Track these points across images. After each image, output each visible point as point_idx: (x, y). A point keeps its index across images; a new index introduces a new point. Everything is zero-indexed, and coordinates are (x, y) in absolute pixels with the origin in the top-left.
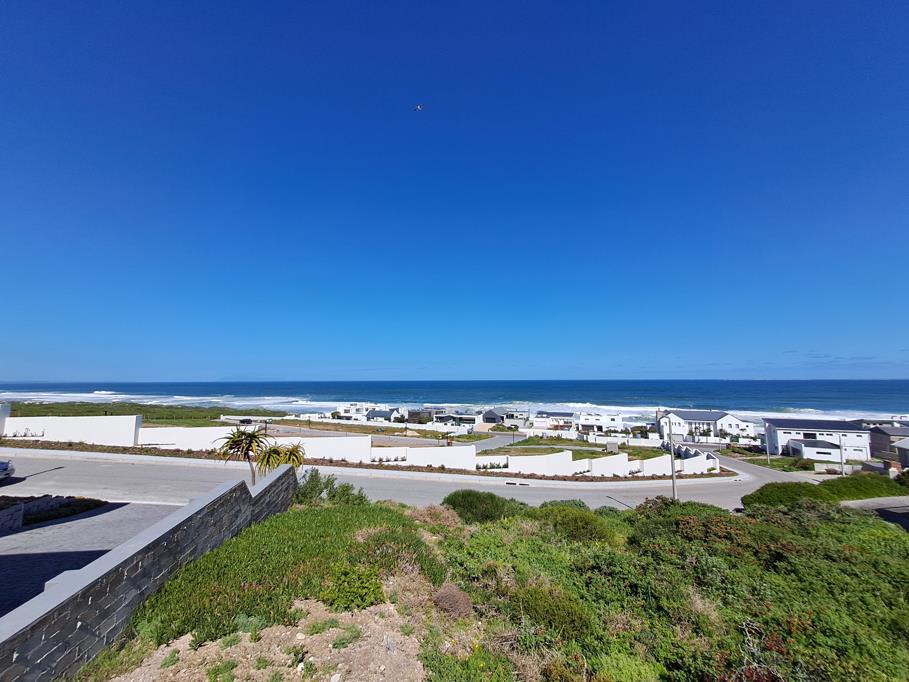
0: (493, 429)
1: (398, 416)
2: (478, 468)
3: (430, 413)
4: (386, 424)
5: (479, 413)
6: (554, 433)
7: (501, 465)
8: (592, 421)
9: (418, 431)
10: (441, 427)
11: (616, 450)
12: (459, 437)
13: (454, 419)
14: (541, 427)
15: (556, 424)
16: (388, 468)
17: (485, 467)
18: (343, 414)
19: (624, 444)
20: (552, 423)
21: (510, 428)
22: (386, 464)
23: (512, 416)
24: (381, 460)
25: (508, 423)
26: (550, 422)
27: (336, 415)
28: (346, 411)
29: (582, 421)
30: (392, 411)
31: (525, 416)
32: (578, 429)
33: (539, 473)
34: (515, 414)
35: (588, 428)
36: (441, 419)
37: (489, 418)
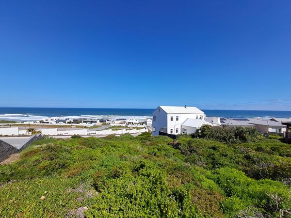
0: (103, 124)
1: (69, 121)
3: (81, 120)
4: (64, 124)
5: (98, 120)
9: (76, 126)
12: (90, 127)
13: (90, 122)
14: (117, 123)
15: (121, 122)
19: (137, 127)
21: (107, 124)
22: (62, 135)
27: (41, 122)
28: (46, 120)
30: (66, 119)
31: (113, 120)
32: (127, 123)
34: (110, 120)
36: (85, 122)
37: (101, 121)
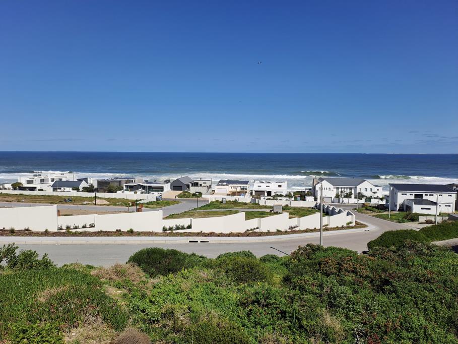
0: (180, 196)
1: (87, 186)
2: (164, 229)
3: (120, 182)
4: (74, 193)
5: (167, 182)
6: (232, 199)
7: (186, 226)
8: (263, 187)
9: (108, 199)
10: (130, 195)
11: (281, 210)
12: (147, 204)
13: (144, 187)
14: (222, 193)
15: (234, 190)
16: (75, 234)
17: (171, 229)
18: (25, 185)
19: (287, 205)
20: (231, 190)
21: (194, 195)
22: (74, 231)
23: (196, 184)
24: (68, 228)
25: (193, 190)
26: (230, 189)
27: (17, 186)
28: (29, 182)
29: (256, 187)
30: (80, 180)
31: (208, 184)
32: (252, 194)
33: (217, 231)
34: (200, 183)
35: (260, 193)
36: (131, 188)
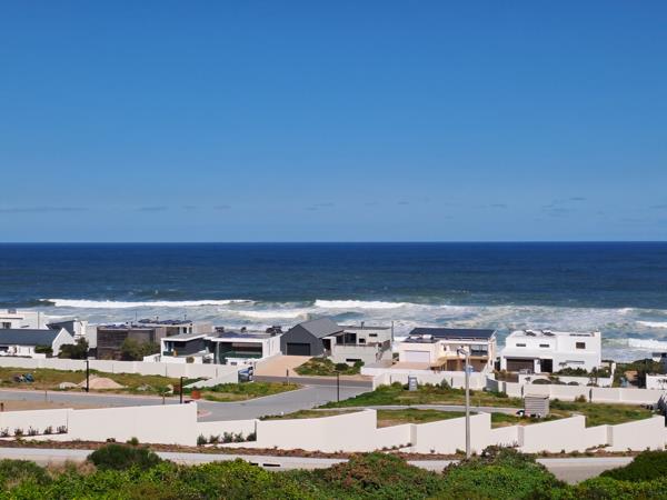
0: (303, 370)
1: (72, 341)
3: (152, 333)
4: (40, 361)
5: (272, 331)
6: (438, 378)
8: (532, 348)
9: (120, 378)
10: (175, 368)
12: (214, 389)
13: (212, 346)
14: (417, 363)
15: (452, 355)
16: (31, 445)
20: (443, 354)
21: (341, 368)
22: (29, 439)
23: (349, 339)
24: (19, 433)
25: (339, 354)
26: (441, 351)
29: (513, 347)
30: (55, 327)
31: (382, 337)
32: (498, 365)
34: (360, 334)
35: (519, 365)
36: (180, 348)
37: (296, 342)
